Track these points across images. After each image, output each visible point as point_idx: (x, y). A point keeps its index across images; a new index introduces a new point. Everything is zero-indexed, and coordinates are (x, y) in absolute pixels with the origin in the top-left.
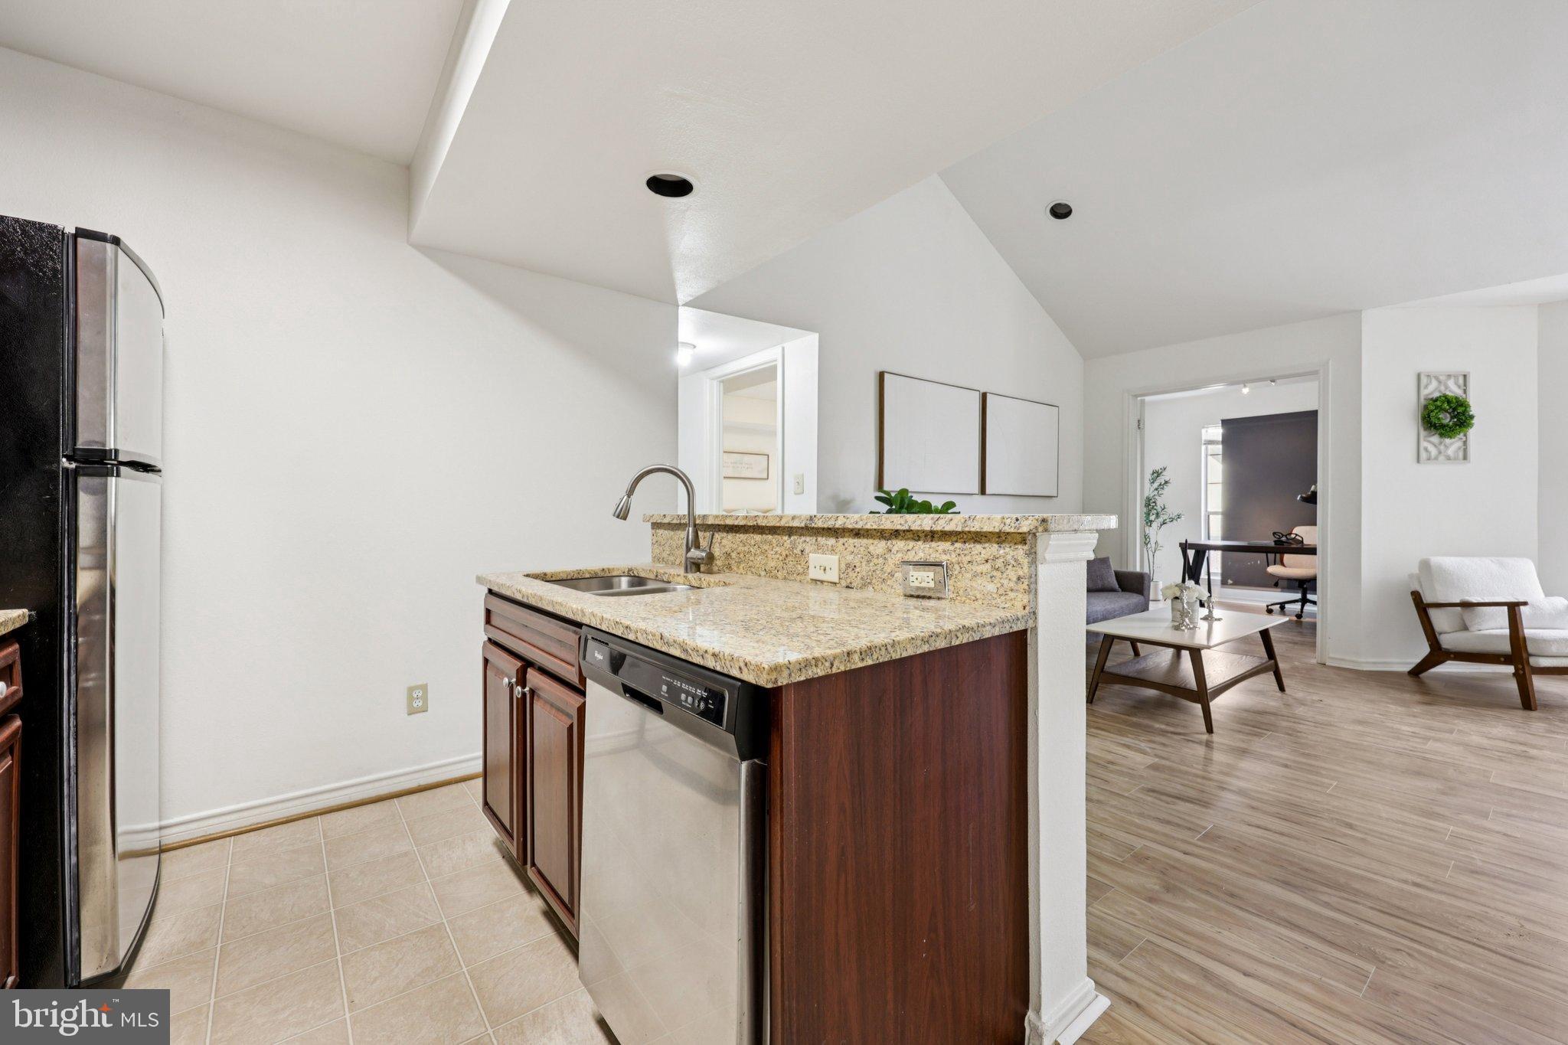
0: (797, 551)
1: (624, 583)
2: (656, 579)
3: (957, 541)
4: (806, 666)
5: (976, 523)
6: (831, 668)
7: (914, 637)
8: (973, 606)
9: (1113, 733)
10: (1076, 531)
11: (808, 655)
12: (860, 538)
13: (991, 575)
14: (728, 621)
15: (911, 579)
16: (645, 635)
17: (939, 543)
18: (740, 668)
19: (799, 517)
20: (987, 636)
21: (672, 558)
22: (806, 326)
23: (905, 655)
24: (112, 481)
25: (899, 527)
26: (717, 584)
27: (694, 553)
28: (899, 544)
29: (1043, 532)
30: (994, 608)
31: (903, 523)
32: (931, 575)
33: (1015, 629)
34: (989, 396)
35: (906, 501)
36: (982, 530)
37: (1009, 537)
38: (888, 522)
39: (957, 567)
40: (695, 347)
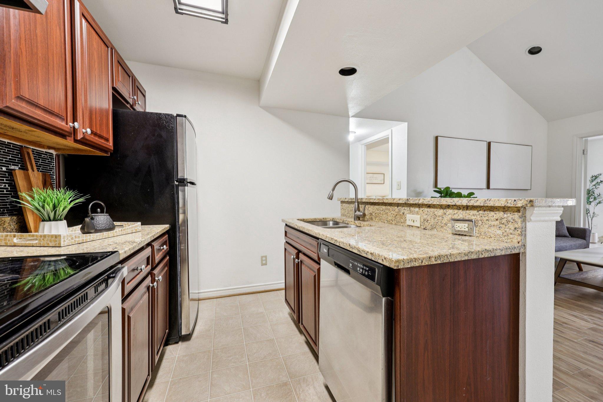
0: (401, 213)
1: (331, 224)
2: (343, 223)
3: (480, 210)
4: (411, 261)
5: (491, 202)
6: (422, 263)
7: (460, 252)
8: (489, 240)
9: (565, 308)
10: (550, 206)
11: (412, 256)
12: (430, 208)
13: (499, 226)
14: (375, 240)
15: (456, 227)
16: (343, 244)
17: (471, 211)
18: (382, 260)
19: (402, 199)
20: (498, 255)
21: (348, 215)
22: (402, 120)
23: (456, 260)
24: (186, 187)
25: (450, 204)
26: (367, 225)
27: (358, 213)
28: (450, 211)
29: (530, 206)
30: (500, 242)
31: (452, 202)
32: (467, 225)
33: (513, 252)
34: (492, 144)
35: (449, 192)
36: (494, 205)
37: (510, 209)
38: (445, 201)
39: (480, 222)
40: (355, 133)
